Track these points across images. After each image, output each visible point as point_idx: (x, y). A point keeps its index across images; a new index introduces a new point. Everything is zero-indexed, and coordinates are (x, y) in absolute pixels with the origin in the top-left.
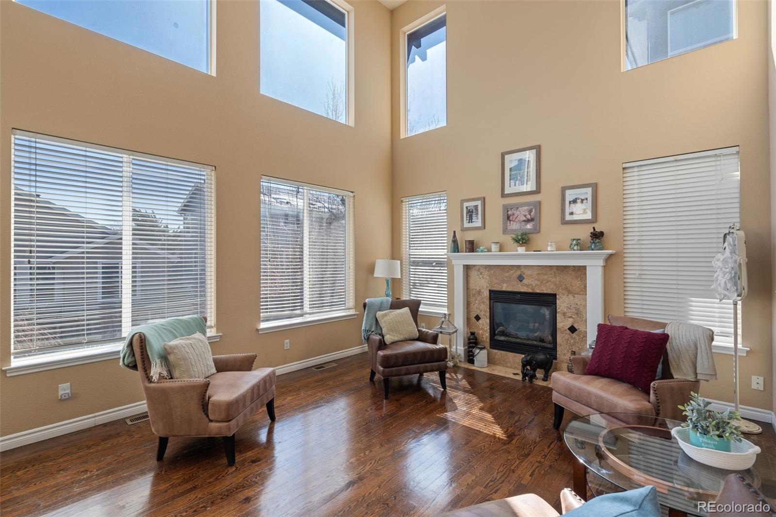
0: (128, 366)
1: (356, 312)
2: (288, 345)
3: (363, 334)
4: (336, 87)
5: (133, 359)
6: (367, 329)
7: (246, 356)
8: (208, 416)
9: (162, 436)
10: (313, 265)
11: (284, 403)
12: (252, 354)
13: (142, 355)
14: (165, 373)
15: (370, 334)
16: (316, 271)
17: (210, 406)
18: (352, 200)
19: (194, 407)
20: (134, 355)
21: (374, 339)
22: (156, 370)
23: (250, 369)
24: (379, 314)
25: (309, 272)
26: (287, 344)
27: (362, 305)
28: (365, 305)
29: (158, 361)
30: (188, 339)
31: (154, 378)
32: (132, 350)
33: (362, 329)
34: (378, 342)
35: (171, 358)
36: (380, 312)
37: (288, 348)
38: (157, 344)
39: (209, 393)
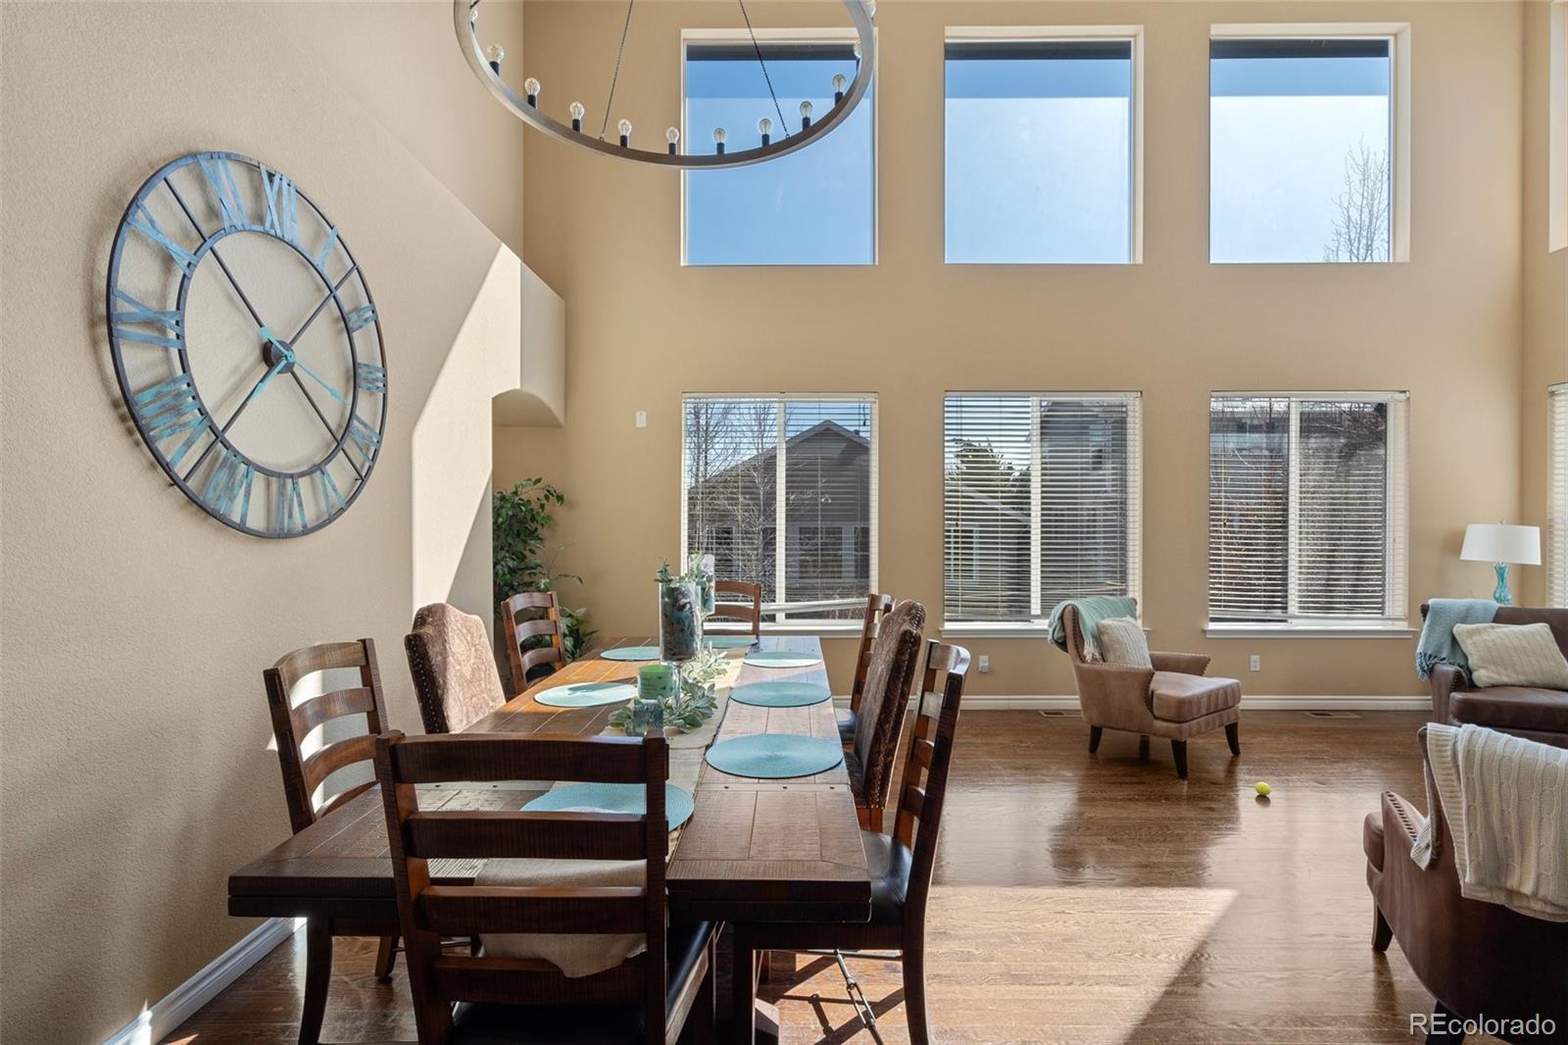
0: (1056, 642)
1: (1409, 627)
2: (1258, 664)
3: (1418, 661)
4: (1372, 153)
5: (1063, 634)
6: (1429, 653)
7: (1195, 658)
8: (1152, 712)
9: (1096, 726)
10: (1308, 533)
11: (1253, 741)
12: (1202, 655)
13: (1074, 630)
14: (1098, 656)
15: (1436, 663)
16: (1315, 545)
17: (1155, 700)
18: (1402, 407)
19: (1135, 697)
20: (1064, 630)
21: (1443, 672)
22: (1089, 650)
23: (1201, 674)
24: (1459, 629)
25: (1300, 544)
26: (1255, 661)
27: (1419, 611)
28: (1425, 610)
29: (1091, 639)
30: (1120, 621)
31: (1087, 658)
32: (1063, 624)
33: (1418, 651)
34: (1451, 677)
35: (1105, 638)
36: (1464, 625)
37: (1258, 669)
38: (1089, 621)
39: (1152, 686)
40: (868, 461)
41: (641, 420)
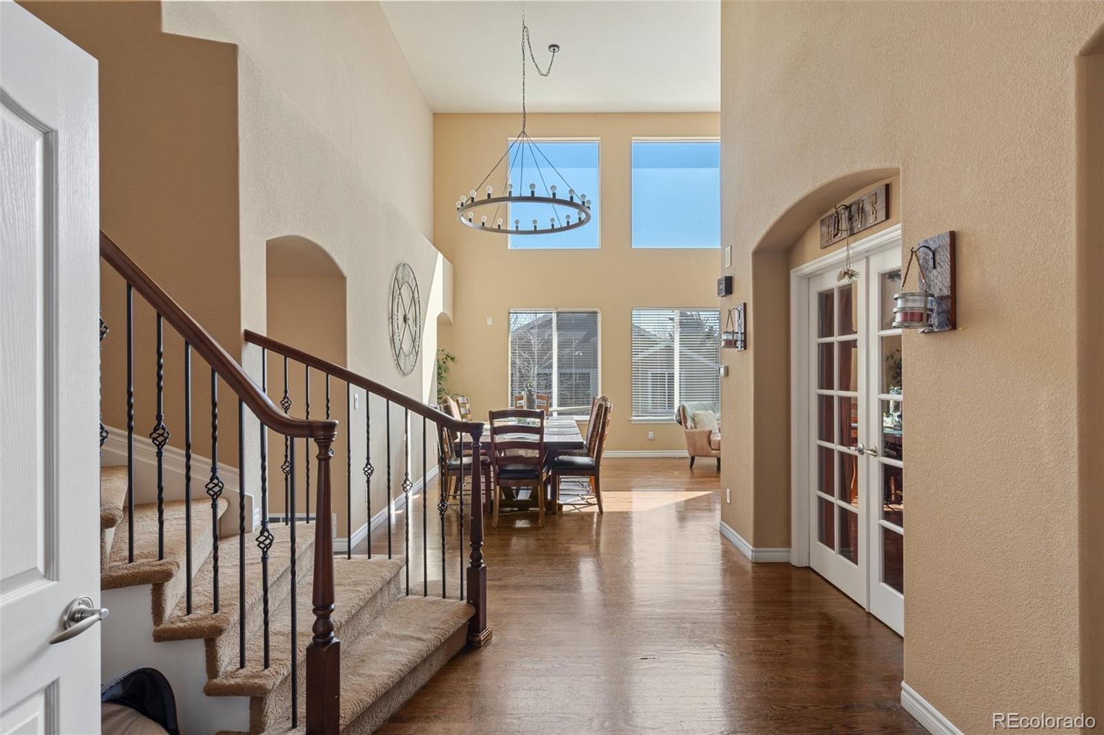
0: (677, 423)
5: (680, 418)
8: (710, 447)
13: (684, 416)
14: (693, 426)
17: (711, 442)
19: (705, 441)
20: (680, 416)
22: (689, 423)
29: (690, 420)
30: (702, 412)
31: (688, 427)
32: (680, 414)
35: (696, 419)
38: (689, 412)
39: (711, 437)
40: (597, 340)
41: (490, 322)
